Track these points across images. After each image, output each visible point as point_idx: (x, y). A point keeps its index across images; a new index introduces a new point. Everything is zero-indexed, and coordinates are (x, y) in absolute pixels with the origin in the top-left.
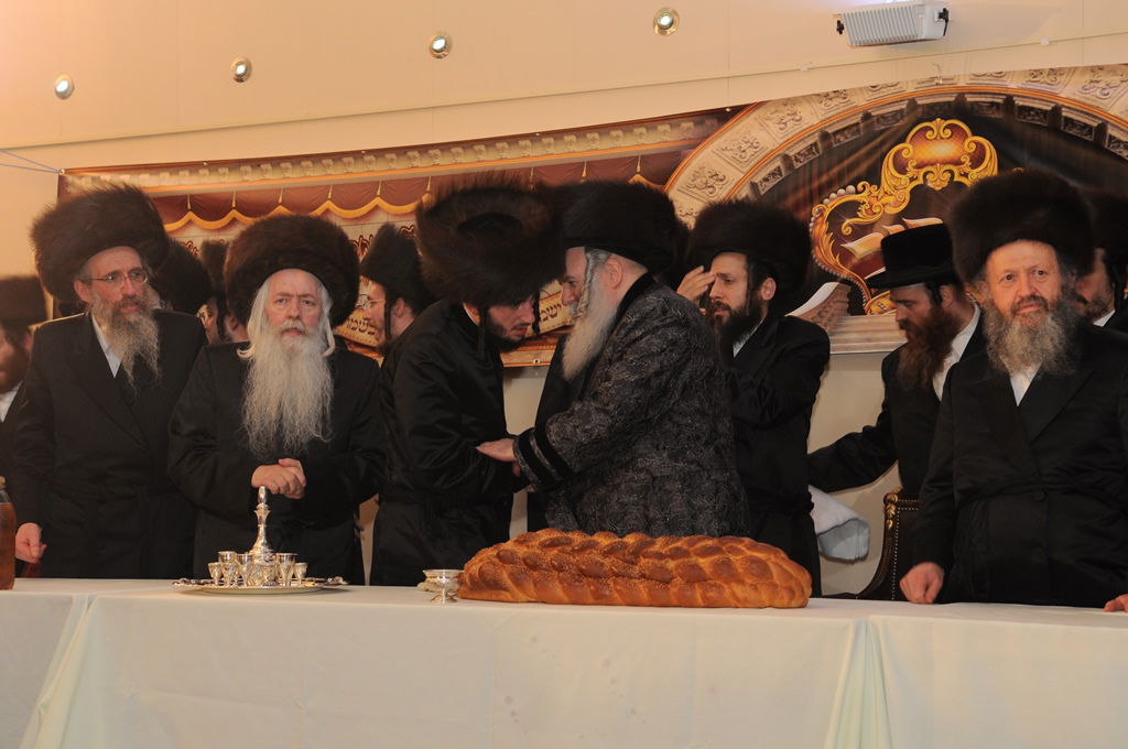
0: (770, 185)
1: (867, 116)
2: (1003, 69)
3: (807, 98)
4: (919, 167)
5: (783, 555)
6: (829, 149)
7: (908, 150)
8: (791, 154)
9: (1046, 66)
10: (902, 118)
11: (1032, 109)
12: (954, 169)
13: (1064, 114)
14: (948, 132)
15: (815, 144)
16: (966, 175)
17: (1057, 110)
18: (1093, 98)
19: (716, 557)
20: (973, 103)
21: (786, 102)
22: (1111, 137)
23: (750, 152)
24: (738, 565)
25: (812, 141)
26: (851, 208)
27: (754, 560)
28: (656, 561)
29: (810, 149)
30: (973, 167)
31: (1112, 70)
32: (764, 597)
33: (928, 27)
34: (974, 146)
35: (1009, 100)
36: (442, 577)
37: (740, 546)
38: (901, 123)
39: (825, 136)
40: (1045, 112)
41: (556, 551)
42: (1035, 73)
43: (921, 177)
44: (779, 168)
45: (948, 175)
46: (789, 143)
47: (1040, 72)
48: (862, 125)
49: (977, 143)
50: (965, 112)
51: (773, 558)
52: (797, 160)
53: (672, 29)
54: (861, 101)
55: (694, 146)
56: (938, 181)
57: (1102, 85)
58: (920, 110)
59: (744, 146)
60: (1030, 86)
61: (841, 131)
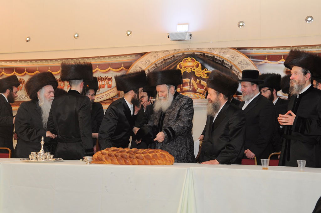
0: (152, 70)
1: (174, 56)
2: (203, 47)
3: (161, 51)
4: (185, 67)
5: (168, 153)
6: (165, 63)
7: (182, 64)
8: (157, 63)
9: (212, 47)
10: (181, 57)
11: (209, 56)
13: (215, 57)
14: (191, 60)
15: (162, 62)
16: (195, 70)
17: (214, 57)
18: (221, 54)
19: (153, 154)
20: (196, 54)
21: (156, 52)
22: (225, 63)
23: (148, 63)
24: (158, 155)
25: (161, 61)
27: (162, 154)
28: (140, 155)
29: (161, 63)
30: (196, 68)
31: (225, 49)
32: (164, 163)
33: (187, 37)
34: (196, 63)
35: (204, 54)
36: (88, 158)
37: (159, 151)
38: (181, 58)
39: (164, 60)
40: (211, 57)
41: (115, 152)
42: (209, 49)
43: (185, 70)
44: (154, 67)
45: (191, 69)
46: (157, 61)
48: (172, 58)
49: (198, 64)
50: (194, 56)
51: (166, 154)
52: (158, 65)
53: (130, 35)
54: (172, 53)
55: (135, 61)
56: (189, 71)
57: (223, 52)
58: (185, 55)
59: (147, 61)
60: (208, 51)
61: (168, 59)
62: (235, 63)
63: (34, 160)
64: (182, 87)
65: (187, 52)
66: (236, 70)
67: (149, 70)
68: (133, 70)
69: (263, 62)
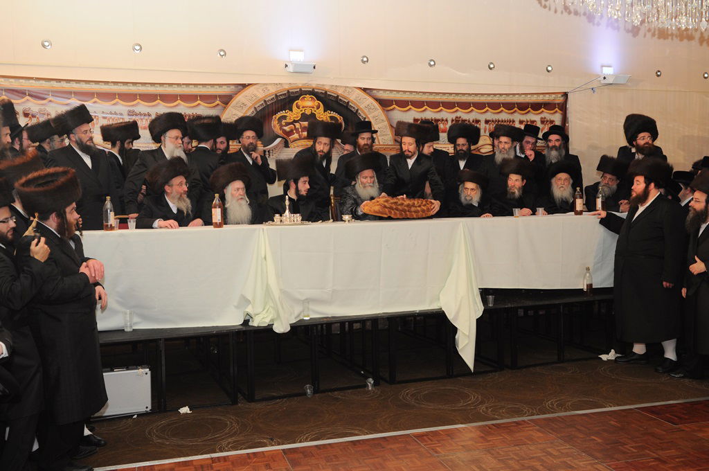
0: (260, 108)
1: (288, 92)
2: (325, 84)
3: (271, 84)
4: (303, 107)
6: (278, 100)
7: (299, 102)
8: (267, 100)
9: (335, 84)
10: (298, 93)
11: (331, 95)
12: (312, 109)
13: (339, 98)
14: (311, 99)
15: (274, 98)
16: (315, 111)
17: (338, 96)
18: (346, 94)
20: (317, 92)
21: (264, 84)
22: (350, 105)
23: (254, 98)
25: (272, 97)
26: (284, 117)
29: (272, 99)
30: (317, 109)
31: (350, 88)
33: (309, 69)
35: (326, 92)
38: (298, 95)
39: (276, 96)
40: (335, 97)
42: (332, 86)
43: (304, 111)
44: (263, 104)
45: (311, 111)
46: (266, 96)
48: (287, 95)
49: (319, 103)
50: (313, 93)
52: (268, 102)
53: (224, 56)
54: (287, 87)
55: (236, 94)
56: (308, 112)
57: (348, 91)
58: (303, 92)
59: (252, 96)
60: (331, 89)
61: (281, 95)
62: (362, 106)
63: (279, 223)
64: (300, 133)
65: (304, 88)
66: (362, 114)
67: (255, 108)
68: (233, 107)
69: (391, 108)
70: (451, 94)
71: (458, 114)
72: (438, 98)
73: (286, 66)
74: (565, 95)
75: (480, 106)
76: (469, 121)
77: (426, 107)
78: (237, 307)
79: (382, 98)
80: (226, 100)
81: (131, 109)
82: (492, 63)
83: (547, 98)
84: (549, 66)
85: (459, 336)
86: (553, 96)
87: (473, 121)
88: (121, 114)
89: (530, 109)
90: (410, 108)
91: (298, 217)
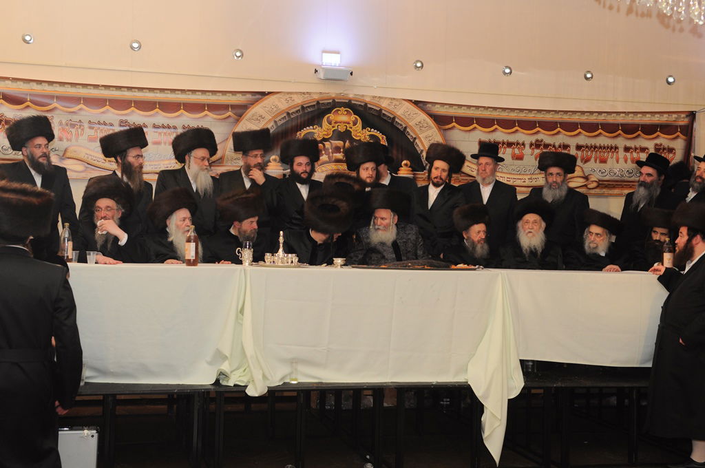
0: (283, 122)
1: (318, 103)
2: (365, 94)
3: (296, 93)
4: (336, 123)
6: (304, 112)
7: (331, 116)
8: (290, 112)
9: (378, 95)
10: (330, 105)
11: (373, 109)
12: (348, 125)
13: (383, 112)
14: (346, 112)
16: (351, 128)
17: (381, 110)
18: (391, 108)
20: (354, 104)
21: (288, 93)
22: (396, 122)
23: (275, 109)
25: (298, 109)
26: (311, 134)
29: (297, 112)
30: (354, 125)
31: (397, 100)
34: (354, 118)
35: (366, 104)
38: (330, 107)
39: (303, 108)
40: (377, 110)
42: (374, 97)
43: (336, 127)
44: (285, 117)
45: (345, 127)
46: (290, 108)
47: (376, 97)
48: (316, 107)
49: (356, 119)
50: (350, 106)
52: (292, 115)
53: (241, 58)
54: (316, 97)
55: (253, 104)
56: (342, 129)
57: (394, 104)
58: (336, 103)
59: (273, 107)
60: (372, 101)
61: (308, 107)
62: (411, 123)
63: (270, 264)
64: (331, 154)
65: (338, 99)
66: (412, 134)
67: (275, 122)
68: (249, 120)
69: (450, 126)
70: (530, 111)
71: (540, 137)
72: (513, 116)
73: (316, 71)
74: (692, 115)
75: (570, 127)
76: (554, 146)
77: (496, 126)
78: (210, 363)
79: (439, 113)
80: (240, 110)
81: (124, 118)
82: (589, 72)
83: (664, 119)
84: (670, 76)
85: (486, 418)
86: (674, 116)
87: (560, 147)
88: (112, 125)
89: (639, 132)
90: (475, 128)
91: (293, 258)
